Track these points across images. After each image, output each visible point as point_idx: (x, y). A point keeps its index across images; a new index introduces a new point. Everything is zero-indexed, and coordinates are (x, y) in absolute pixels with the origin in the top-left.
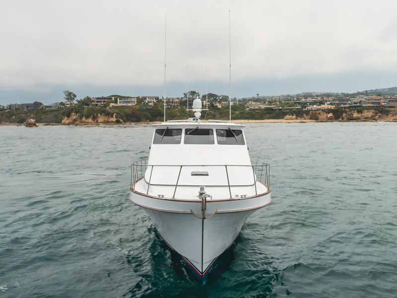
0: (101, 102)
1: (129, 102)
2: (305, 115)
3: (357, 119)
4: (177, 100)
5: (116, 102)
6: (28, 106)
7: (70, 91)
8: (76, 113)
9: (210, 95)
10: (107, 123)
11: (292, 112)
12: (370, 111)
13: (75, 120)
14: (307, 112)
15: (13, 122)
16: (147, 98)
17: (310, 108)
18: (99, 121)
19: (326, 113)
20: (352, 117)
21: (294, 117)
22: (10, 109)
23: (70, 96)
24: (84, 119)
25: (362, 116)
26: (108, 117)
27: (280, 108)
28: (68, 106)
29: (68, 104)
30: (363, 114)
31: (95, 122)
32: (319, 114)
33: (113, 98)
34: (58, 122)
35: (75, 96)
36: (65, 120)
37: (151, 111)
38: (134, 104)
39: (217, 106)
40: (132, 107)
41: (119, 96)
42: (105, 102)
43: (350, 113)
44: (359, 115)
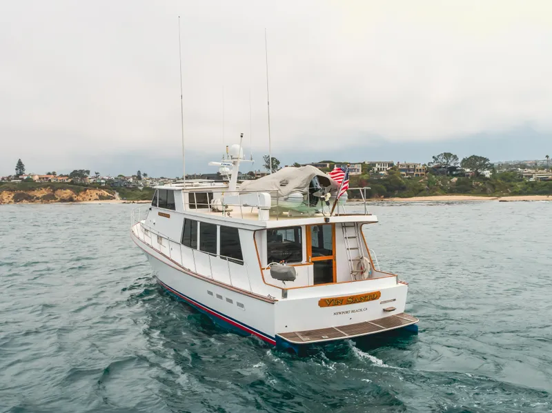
1: (351, 170)
4: (421, 167)
9: (475, 158)
16: (377, 165)
33: (328, 165)
37: (386, 182)
38: (358, 174)
39: (483, 175)
40: (356, 177)
41: (335, 162)
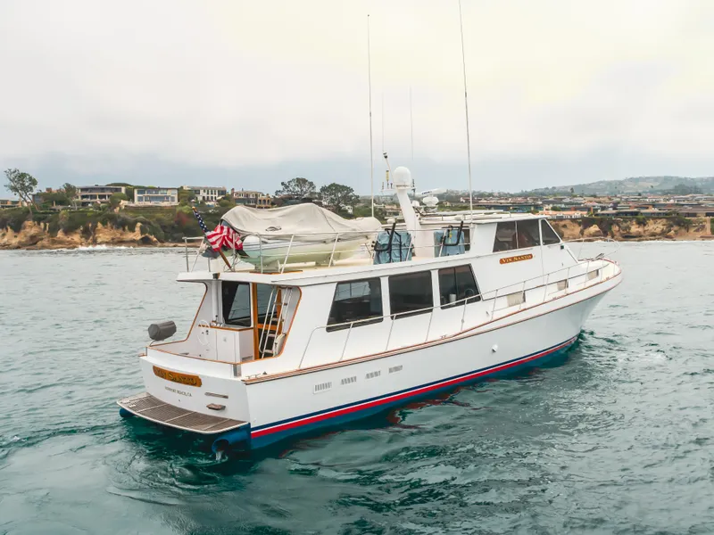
0: (93, 197)
1: (162, 199)
3: (639, 237)
4: (262, 197)
5: (130, 196)
7: (23, 171)
8: (39, 220)
10: (118, 242)
12: (659, 221)
13: (35, 238)
16: (202, 191)
18: (99, 240)
19: (579, 224)
20: (629, 233)
23: (22, 181)
25: (645, 231)
26: (121, 230)
30: (646, 228)
31: (89, 241)
32: (565, 226)
33: (123, 189)
35: (34, 182)
36: (9, 237)
37: (217, 219)
38: (173, 204)
39: (346, 211)
41: (142, 187)
42: (104, 196)
43: (625, 225)
44: (641, 230)
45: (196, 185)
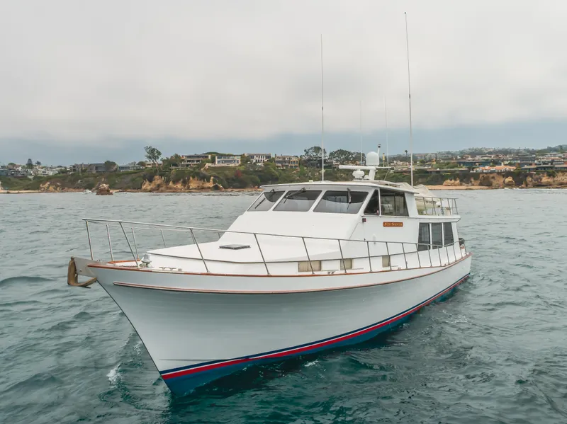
0: (193, 161)
1: (230, 162)
2: (472, 180)
3: (548, 185)
4: (294, 159)
5: (213, 161)
6: (97, 166)
7: (153, 147)
8: (161, 176)
9: (341, 152)
10: (201, 189)
11: (454, 176)
12: (566, 174)
13: (159, 186)
14: (476, 176)
15: (78, 188)
16: (255, 157)
17: (479, 169)
18: (191, 187)
19: (503, 176)
20: (540, 182)
21: (458, 181)
22: (74, 170)
23: (153, 153)
24: (171, 184)
25: (554, 181)
26: (202, 182)
27: (438, 169)
28: (149, 166)
29: (150, 165)
30: (555, 179)
31: (186, 188)
32: (493, 178)
33: (210, 156)
34: (137, 187)
35: (159, 153)
36: (147, 185)
37: (260, 173)
38: (237, 165)
40: (234, 168)
41: (217, 154)
42: (199, 161)
43: (537, 176)
44: (550, 180)
45: (252, 152)
